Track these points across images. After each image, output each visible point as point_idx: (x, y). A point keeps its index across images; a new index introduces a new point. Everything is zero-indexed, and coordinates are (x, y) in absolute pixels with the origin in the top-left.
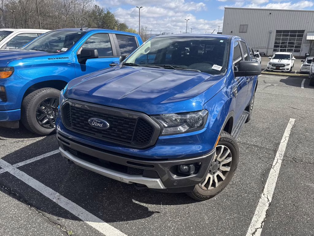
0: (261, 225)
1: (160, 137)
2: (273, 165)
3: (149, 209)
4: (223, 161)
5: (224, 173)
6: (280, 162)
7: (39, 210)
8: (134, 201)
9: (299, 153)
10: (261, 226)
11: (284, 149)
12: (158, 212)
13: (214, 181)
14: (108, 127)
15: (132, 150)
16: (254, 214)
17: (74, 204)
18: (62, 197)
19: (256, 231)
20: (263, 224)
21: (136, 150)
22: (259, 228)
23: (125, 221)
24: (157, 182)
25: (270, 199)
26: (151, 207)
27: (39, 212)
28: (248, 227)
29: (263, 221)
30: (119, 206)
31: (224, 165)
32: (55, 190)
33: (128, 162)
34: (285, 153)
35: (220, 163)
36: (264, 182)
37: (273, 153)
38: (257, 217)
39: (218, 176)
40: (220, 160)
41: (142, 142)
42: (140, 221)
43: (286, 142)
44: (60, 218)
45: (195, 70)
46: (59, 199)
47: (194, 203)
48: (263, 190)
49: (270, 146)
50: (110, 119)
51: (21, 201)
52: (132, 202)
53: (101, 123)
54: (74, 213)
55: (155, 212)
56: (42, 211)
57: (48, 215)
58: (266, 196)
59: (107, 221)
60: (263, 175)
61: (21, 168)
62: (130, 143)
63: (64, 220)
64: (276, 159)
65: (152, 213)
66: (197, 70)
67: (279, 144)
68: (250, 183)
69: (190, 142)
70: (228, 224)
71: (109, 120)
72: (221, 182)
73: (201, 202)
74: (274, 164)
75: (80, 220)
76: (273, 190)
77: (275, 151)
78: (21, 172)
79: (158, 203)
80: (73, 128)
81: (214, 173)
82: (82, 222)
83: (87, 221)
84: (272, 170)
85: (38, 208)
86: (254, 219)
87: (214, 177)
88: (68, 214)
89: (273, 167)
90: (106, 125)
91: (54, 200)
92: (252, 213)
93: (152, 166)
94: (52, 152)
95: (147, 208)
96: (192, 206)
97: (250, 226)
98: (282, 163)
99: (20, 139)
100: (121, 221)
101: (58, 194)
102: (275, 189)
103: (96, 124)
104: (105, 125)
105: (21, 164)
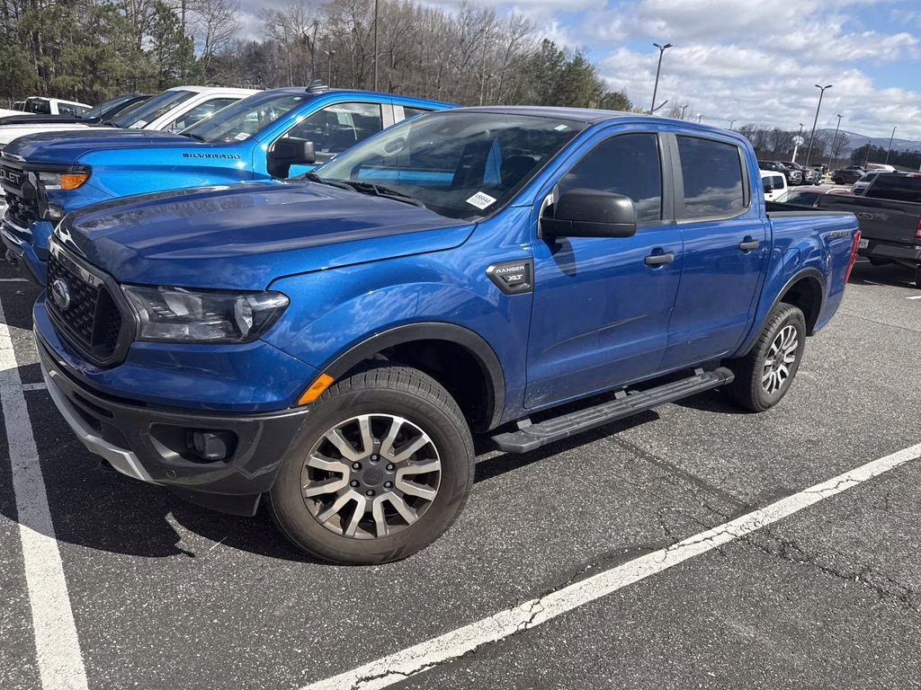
0: (418, 667)
1: (134, 343)
2: (681, 543)
3: (181, 542)
4: (403, 464)
5: (411, 501)
6: (722, 539)
8: (169, 517)
10: (413, 672)
11: (789, 511)
12: (191, 555)
13: (368, 515)
14: (68, 304)
16: (435, 637)
19: (382, 676)
20: (427, 668)
22: (402, 673)
23: (97, 548)
24: (123, 457)
25: (536, 622)
28: (370, 660)
29: (437, 663)
31: (406, 477)
32: (39, 450)
33: (76, 395)
35: (395, 467)
36: (578, 574)
37: (730, 512)
38: (433, 648)
39: (387, 506)
40: (396, 460)
45: (414, 201)
46: (26, 468)
48: (549, 593)
49: (749, 490)
52: (164, 517)
54: (21, 502)
55: (185, 552)
58: (534, 611)
59: (62, 536)
60: (611, 557)
62: (89, 347)
64: (720, 528)
65: (180, 551)
67: (790, 493)
70: (328, 635)
72: (398, 528)
74: (687, 541)
75: (16, 519)
76: (582, 603)
77: (746, 509)
78: (22, 401)
79: (216, 536)
82: (12, 523)
83: (26, 524)
84: (661, 553)
86: (418, 648)
89: (674, 546)
91: (15, 468)
92: (433, 632)
95: (178, 538)
96: (290, 569)
97: (381, 661)
98: (721, 545)
101: (37, 458)
102: (594, 601)
104: (64, 298)
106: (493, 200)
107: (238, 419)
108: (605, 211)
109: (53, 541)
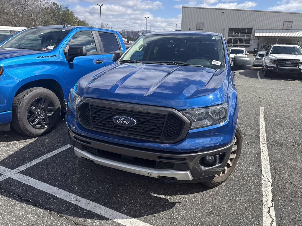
0: (271, 204)
1: (189, 131)
3: (170, 200)
5: (232, 160)
6: (265, 146)
7: (61, 213)
8: (153, 194)
9: (278, 137)
10: (272, 205)
11: (265, 134)
12: (179, 203)
14: (136, 123)
15: (162, 145)
16: (262, 194)
17: (94, 203)
18: (79, 198)
19: (270, 209)
20: (273, 202)
21: (166, 145)
22: (271, 206)
23: (151, 215)
24: (187, 174)
25: (271, 180)
26: (171, 198)
27: (61, 216)
28: (262, 207)
29: (272, 200)
30: (140, 200)
31: (232, 153)
32: (69, 192)
33: (159, 157)
34: (267, 138)
36: (260, 165)
37: (257, 139)
38: (266, 197)
41: (171, 136)
42: (166, 213)
43: (264, 127)
44: (85, 219)
45: (198, 65)
46: (77, 200)
47: (208, 190)
48: (261, 172)
49: (252, 132)
50: (138, 116)
51: (37, 207)
52: (151, 195)
53: (128, 120)
54: (98, 212)
55: (176, 203)
56: (65, 214)
57: (72, 218)
58: (266, 178)
59: (135, 217)
60: (256, 158)
61: (23, 172)
62: (159, 138)
63: (90, 221)
64: (261, 143)
65: (174, 204)
66: (200, 66)
67: (259, 130)
68: (249, 167)
69: (216, 134)
71: (135, 117)
74: (261, 149)
75: (107, 219)
76: (270, 172)
77: (258, 137)
78: (25, 176)
79: (175, 194)
80: (94, 127)
82: (110, 221)
83: (115, 219)
84: (262, 153)
85: (58, 212)
86: (264, 199)
88: (93, 214)
89: (261, 151)
90: (134, 122)
91: (73, 202)
93: (184, 159)
94: (51, 153)
95: (167, 200)
97: (264, 206)
98: (267, 147)
99: (10, 142)
100: (148, 215)
101: (74, 195)
102: (271, 170)
103: (122, 122)
104: (132, 122)
105: (22, 168)
106: (221, 63)
108: (248, 62)
109: (134, 220)
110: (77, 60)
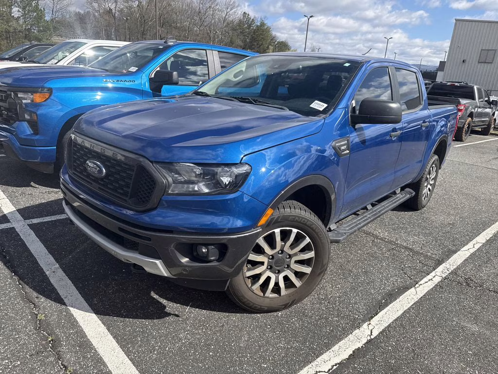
0: (330, 367)
2: (420, 283)
3: (167, 309)
4: (295, 254)
5: (298, 274)
6: (437, 280)
7: (22, 281)
9: (485, 273)
10: (329, 370)
11: (459, 262)
12: (177, 316)
13: (277, 284)
14: (103, 175)
16: (330, 349)
17: (69, 282)
18: (60, 270)
20: (335, 367)
22: (325, 372)
25: (375, 333)
26: (171, 306)
27: (20, 284)
28: (304, 366)
29: (338, 364)
31: (298, 262)
32: (56, 261)
33: (121, 229)
34: (457, 269)
35: (290, 256)
36: (381, 306)
37: (433, 265)
38: (332, 355)
39: (286, 278)
40: (291, 252)
42: (143, 322)
43: (472, 251)
44: (40, 296)
45: (280, 107)
46: (54, 272)
48: (372, 318)
49: (436, 252)
50: (107, 163)
51: (6, 266)
53: (96, 167)
54: (62, 293)
55: (173, 314)
56: (25, 283)
57: (28, 290)
58: (371, 328)
59: (97, 312)
60: (391, 295)
61: (33, 226)
62: (125, 200)
63: (43, 299)
64: (433, 274)
66: (283, 107)
67: (455, 252)
68: (356, 303)
70: (275, 355)
72: (292, 290)
73: (253, 315)
74: (422, 282)
75: (64, 304)
76: (391, 321)
77: (439, 263)
78: (30, 230)
81: (279, 272)
82: (64, 307)
83: (72, 307)
84: (413, 290)
85: (21, 278)
86: (325, 356)
87: (277, 278)
88: (54, 293)
89: (417, 285)
90: (102, 172)
91: (47, 273)
92: (328, 347)
93: (149, 239)
95: (165, 307)
96: (235, 318)
97: (310, 366)
98: (438, 283)
99: (55, 189)
100: (117, 317)
101: (57, 265)
102: (396, 320)
103: (92, 169)
104: (100, 171)
105: (35, 221)
106: (326, 105)
107: (229, 237)
109: (94, 316)
110: (165, 88)
